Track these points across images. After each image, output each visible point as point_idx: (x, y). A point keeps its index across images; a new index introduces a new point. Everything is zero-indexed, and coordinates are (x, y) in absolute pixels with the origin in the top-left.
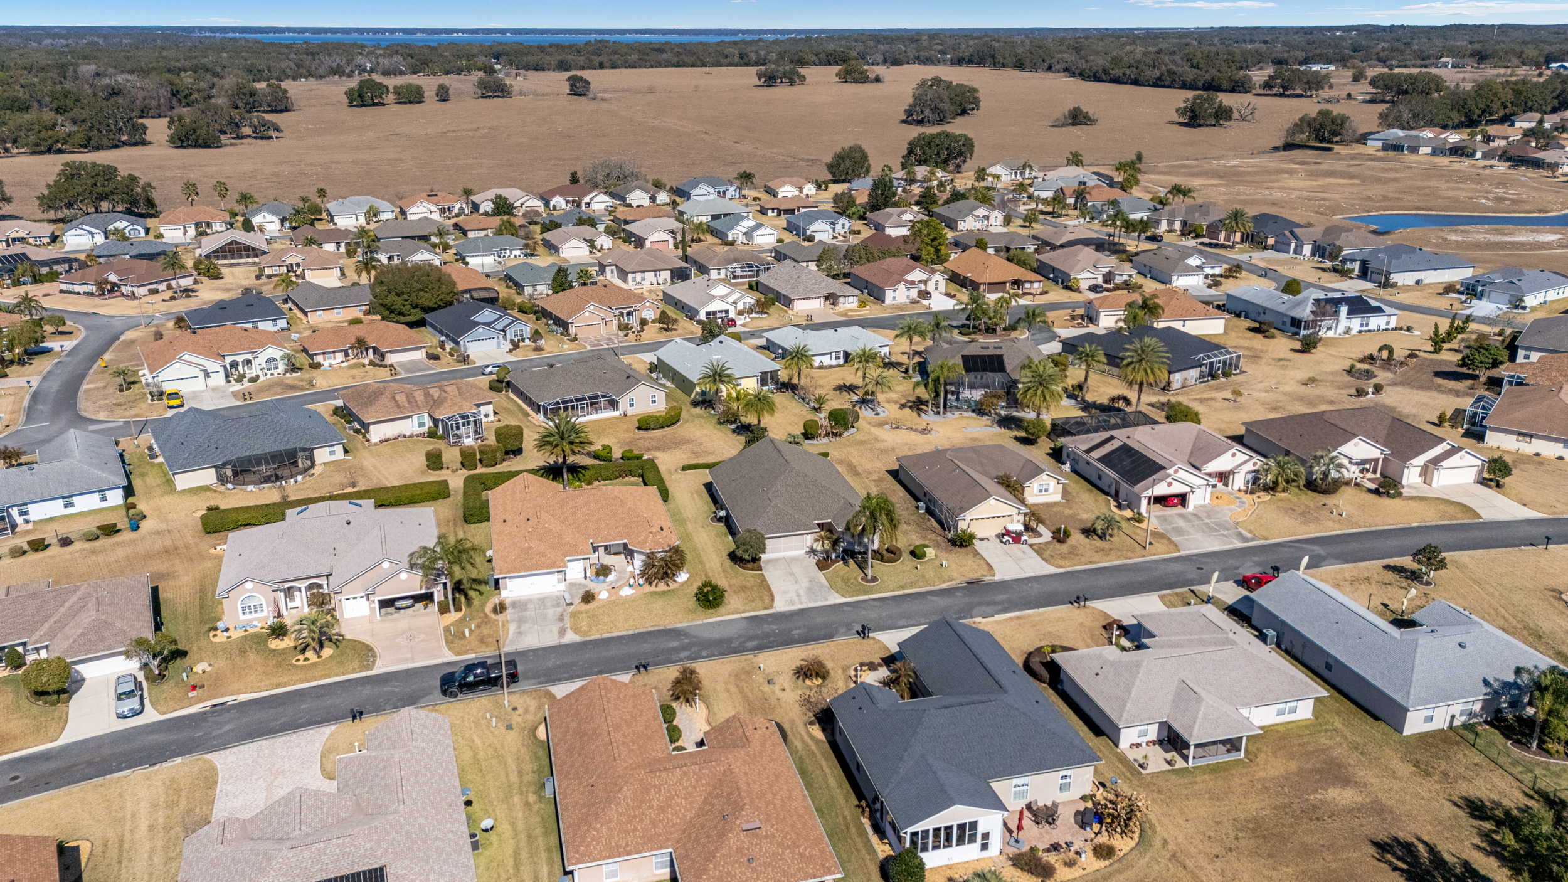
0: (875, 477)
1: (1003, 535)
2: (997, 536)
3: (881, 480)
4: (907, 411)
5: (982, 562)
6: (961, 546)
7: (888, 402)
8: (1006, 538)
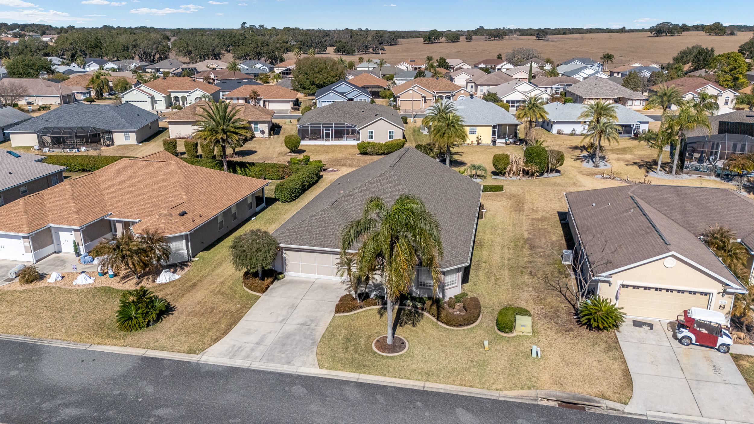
0: (539, 215)
1: (682, 326)
2: (671, 324)
3: (543, 219)
4: (636, 167)
5: (616, 366)
6: (590, 326)
7: (618, 160)
8: (686, 332)
